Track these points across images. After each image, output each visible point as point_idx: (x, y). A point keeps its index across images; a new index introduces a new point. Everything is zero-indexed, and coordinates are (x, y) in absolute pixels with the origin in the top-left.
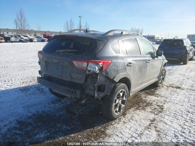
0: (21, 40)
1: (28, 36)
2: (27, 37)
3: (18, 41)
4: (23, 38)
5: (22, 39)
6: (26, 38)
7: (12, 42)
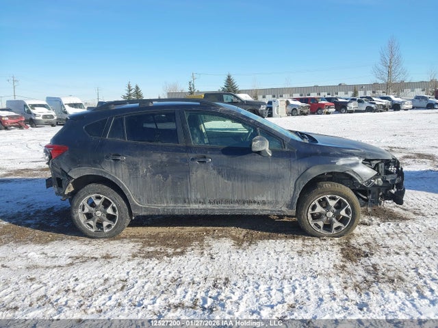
0: (371, 107)
1: (392, 97)
2: (389, 99)
3: (364, 109)
4: (375, 103)
5: (373, 106)
6: (384, 102)
7: (351, 112)
